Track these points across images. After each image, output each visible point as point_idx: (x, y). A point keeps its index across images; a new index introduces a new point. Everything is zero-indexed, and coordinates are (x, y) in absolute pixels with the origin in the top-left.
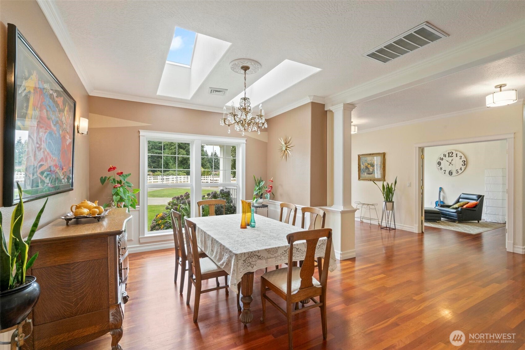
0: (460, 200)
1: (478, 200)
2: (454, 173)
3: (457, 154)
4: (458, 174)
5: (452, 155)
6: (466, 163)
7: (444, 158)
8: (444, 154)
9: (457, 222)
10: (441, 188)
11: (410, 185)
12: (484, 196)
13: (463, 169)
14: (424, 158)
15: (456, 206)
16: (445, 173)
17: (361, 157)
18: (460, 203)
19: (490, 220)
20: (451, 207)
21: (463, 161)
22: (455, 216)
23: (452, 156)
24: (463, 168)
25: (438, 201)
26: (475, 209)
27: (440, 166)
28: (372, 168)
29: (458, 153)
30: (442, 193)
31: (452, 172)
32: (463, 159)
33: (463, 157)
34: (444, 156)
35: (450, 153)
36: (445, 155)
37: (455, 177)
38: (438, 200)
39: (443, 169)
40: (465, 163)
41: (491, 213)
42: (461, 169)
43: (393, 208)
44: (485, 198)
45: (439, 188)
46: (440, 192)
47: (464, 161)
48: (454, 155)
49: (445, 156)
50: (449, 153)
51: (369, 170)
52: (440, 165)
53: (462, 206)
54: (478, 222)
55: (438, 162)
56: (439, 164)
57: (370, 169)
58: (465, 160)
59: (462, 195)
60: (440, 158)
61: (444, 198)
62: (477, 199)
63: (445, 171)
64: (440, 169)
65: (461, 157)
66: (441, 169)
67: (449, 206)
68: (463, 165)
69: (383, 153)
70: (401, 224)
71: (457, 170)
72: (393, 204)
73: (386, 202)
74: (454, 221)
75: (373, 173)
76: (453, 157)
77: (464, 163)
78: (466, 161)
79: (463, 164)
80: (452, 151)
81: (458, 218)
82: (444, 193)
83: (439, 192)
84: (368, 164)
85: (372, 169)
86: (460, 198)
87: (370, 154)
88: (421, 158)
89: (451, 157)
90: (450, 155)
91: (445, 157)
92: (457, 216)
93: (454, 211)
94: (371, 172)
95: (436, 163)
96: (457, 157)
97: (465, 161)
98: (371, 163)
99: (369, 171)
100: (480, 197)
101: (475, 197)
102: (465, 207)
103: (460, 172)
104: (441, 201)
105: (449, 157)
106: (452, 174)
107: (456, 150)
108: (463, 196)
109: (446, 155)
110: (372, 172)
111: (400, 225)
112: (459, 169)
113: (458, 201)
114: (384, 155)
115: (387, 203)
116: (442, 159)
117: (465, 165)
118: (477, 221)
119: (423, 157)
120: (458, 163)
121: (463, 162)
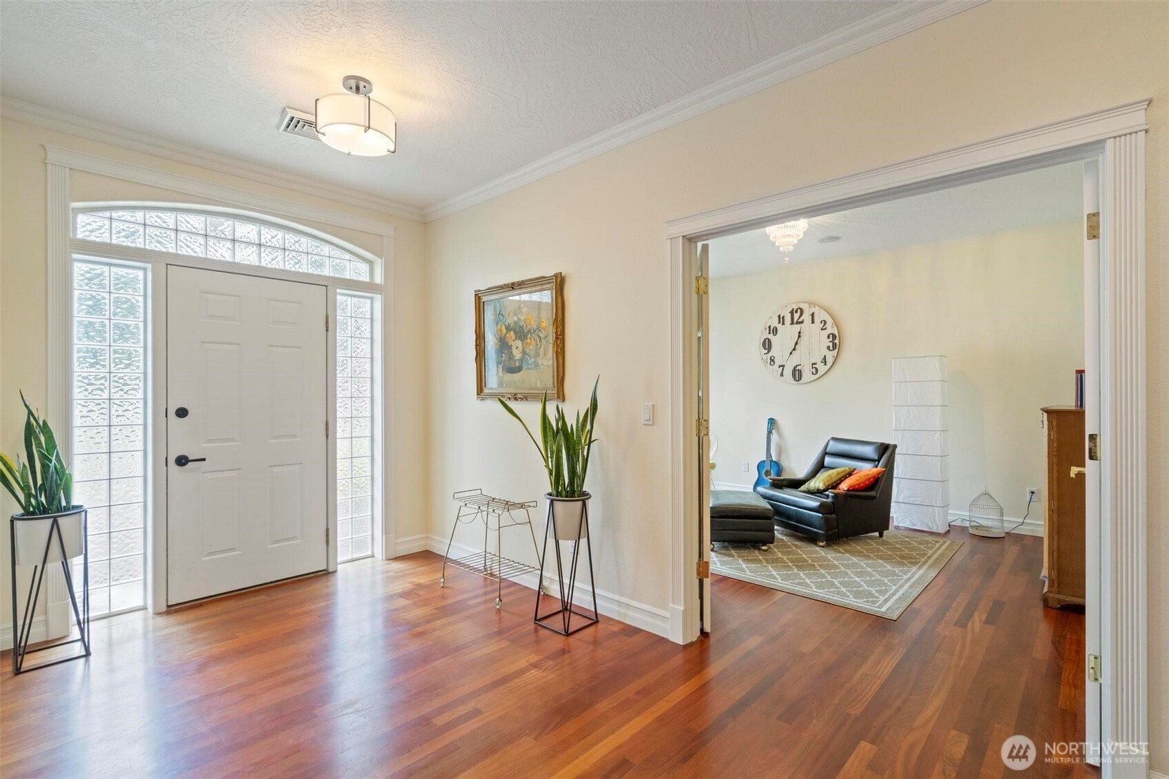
0: (828, 460)
1: (879, 461)
2: (807, 375)
3: (813, 315)
4: (818, 375)
5: (800, 317)
6: (837, 341)
7: (779, 326)
8: (779, 316)
9: (821, 544)
10: (772, 422)
11: (652, 421)
12: (895, 446)
13: (830, 361)
14: (706, 292)
15: (818, 483)
16: (782, 375)
17: (484, 299)
18: (831, 472)
19: (908, 523)
20: (802, 488)
21: (829, 337)
22: (817, 523)
23: (801, 320)
24: (830, 356)
25: (764, 461)
26: (872, 493)
27: (768, 352)
28: (519, 343)
29: (816, 310)
30: (774, 437)
31: (800, 372)
32: (830, 329)
33: (830, 321)
34: (779, 322)
35: (796, 312)
36: (783, 318)
37: (808, 385)
38: (765, 459)
39: (778, 362)
40: (835, 343)
41: (911, 500)
42: (825, 361)
43: (582, 528)
44: (897, 451)
45: (767, 421)
46: (770, 432)
47: (833, 334)
48: (806, 317)
49: (781, 320)
50: (792, 313)
51: (511, 356)
52: (769, 350)
53: (835, 486)
54: (881, 535)
55: (765, 340)
56: (767, 345)
57: (515, 352)
58: (836, 333)
59: (831, 443)
60: (770, 327)
61: (780, 451)
62: (876, 458)
63: (783, 366)
64: (769, 361)
65: (825, 322)
66: (772, 360)
67: (795, 484)
68: (831, 348)
69: (556, 276)
70: (621, 594)
71: (815, 364)
72: (584, 505)
73: (552, 501)
74: (812, 539)
75: (524, 365)
76: (802, 322)
77: (832, 342)
78: (837, 335)
79: (831, 344)
80: (802, 306)
81: (827, 531)
82: (780, 435)
83: (766, 432)
84: (508, 328)
85: (521, 349)
86: (825, 453)
87: (513, 284)
88: (694, 290)
89: (797, 323)
90: (796, 316)
91: (783, 324)
92: (823, 521)
93: (814, 503)
94: (517, 364)
95: (760, 344)
96: (813, 322)
97: (834, 337)
98: (516, 323)
99: (510, 359)
100: (885, 450)
101: (869, 451)
102: (844, 486)
103: (822, 369)
104: (771, 461)
105: (792, 323)
106: (800, 378)
107: (811, 304)
108: (833, 446)
109: (785, 318)
110: (521, 360)
111: (616, 597)
112: (818, 360)
113: (820, 466)
114: (559, 283)
115: (558, 505)
116: (774, 331)
117: (834, 346)
118: (877, 534)
119: (702, 287)
120: (815, 343)
121: (831, 339)
